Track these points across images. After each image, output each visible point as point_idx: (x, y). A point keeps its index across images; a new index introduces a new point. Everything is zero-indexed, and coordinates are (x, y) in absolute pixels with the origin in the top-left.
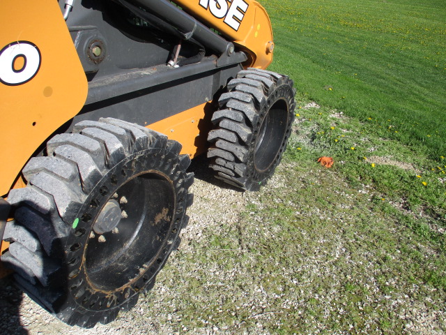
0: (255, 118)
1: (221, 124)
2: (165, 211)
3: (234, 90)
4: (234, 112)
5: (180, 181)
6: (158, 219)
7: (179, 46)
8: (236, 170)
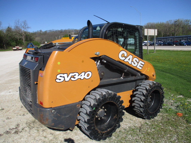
0: (146, 94)
1: (136, 96)
2: (116, 115)
3: (141, 86)
4: (140, 92)
5: (121, 107)
6: (114, 117)
7: (124, 73)
8: (141, 110)
